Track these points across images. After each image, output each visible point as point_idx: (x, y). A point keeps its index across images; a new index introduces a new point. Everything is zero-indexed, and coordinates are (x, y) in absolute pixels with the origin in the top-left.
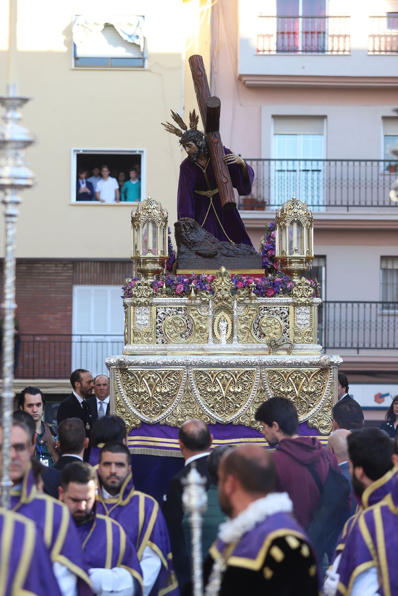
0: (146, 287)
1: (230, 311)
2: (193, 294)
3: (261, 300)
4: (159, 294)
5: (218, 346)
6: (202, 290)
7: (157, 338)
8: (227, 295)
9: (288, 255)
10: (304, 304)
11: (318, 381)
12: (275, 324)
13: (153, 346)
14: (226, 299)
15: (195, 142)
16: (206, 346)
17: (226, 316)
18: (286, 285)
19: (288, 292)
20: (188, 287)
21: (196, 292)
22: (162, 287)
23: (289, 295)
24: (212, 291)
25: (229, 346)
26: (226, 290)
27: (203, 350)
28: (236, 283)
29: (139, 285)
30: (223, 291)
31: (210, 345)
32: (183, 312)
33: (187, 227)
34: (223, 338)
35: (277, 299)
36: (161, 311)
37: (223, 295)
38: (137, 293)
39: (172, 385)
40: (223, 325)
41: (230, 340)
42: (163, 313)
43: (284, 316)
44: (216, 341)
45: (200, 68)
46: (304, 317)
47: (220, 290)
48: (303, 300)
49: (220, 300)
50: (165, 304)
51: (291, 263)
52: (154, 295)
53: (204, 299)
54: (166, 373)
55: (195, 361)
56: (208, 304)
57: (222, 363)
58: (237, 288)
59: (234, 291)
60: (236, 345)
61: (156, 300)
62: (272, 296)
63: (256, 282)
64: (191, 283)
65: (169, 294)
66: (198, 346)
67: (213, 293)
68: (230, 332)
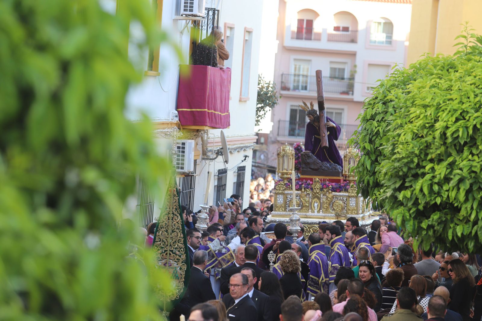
0: (282, 186)
1: (319, 199)
2: (303, 190)
3: (334, 193)
4: (288, 189)
5: (313, 214)
6: (307, 188)
7: (286, 209)
8: (318, 191)
9: (347, 174)
10: (353, 197)
12: (340, 205)
13: (284, 213)
14: (318, 193)
15: (313, 116)
16: (308, 214)
17: (318, 200)
18: (346, 187)
19: (346, 190)
20: (301, 187)
21: (304, 189)
22: (290, 186)
23: (347, 192)
24: (312, 189)
25: (318, 214)
27: (306, 215)
28: (323, 186)
29: (279, 184)
30: (317, 189)
31: (310, 213)
32: (299, 198)
33: (306, 156)
34: (316, 211)
35: (341, 194)
36: (288, 197)
37: (316, 191)
38: (278, 188)
40: (316, 205)
41: (319, 212)
42: (290, 198)
43: (344, 201)
44: (313, 211)
45: (320, 77)
46: (353, 202)
47: (315, 189)
48: (353, 194)
49: (315, 193)
50: (290, 194)
51: (348, 177)
52: (285, 190)
53: (308, 192)
56: (310, 194)
57: (313, 222)
58: (323, 188)
59: (322, 189)
60: (321, 214)
61: (286, 192)
62: (339, 192)
63: (332, 185)
64: (302, 185)
66: (304, 214)
67: (312, 190)
68: (319, 208)
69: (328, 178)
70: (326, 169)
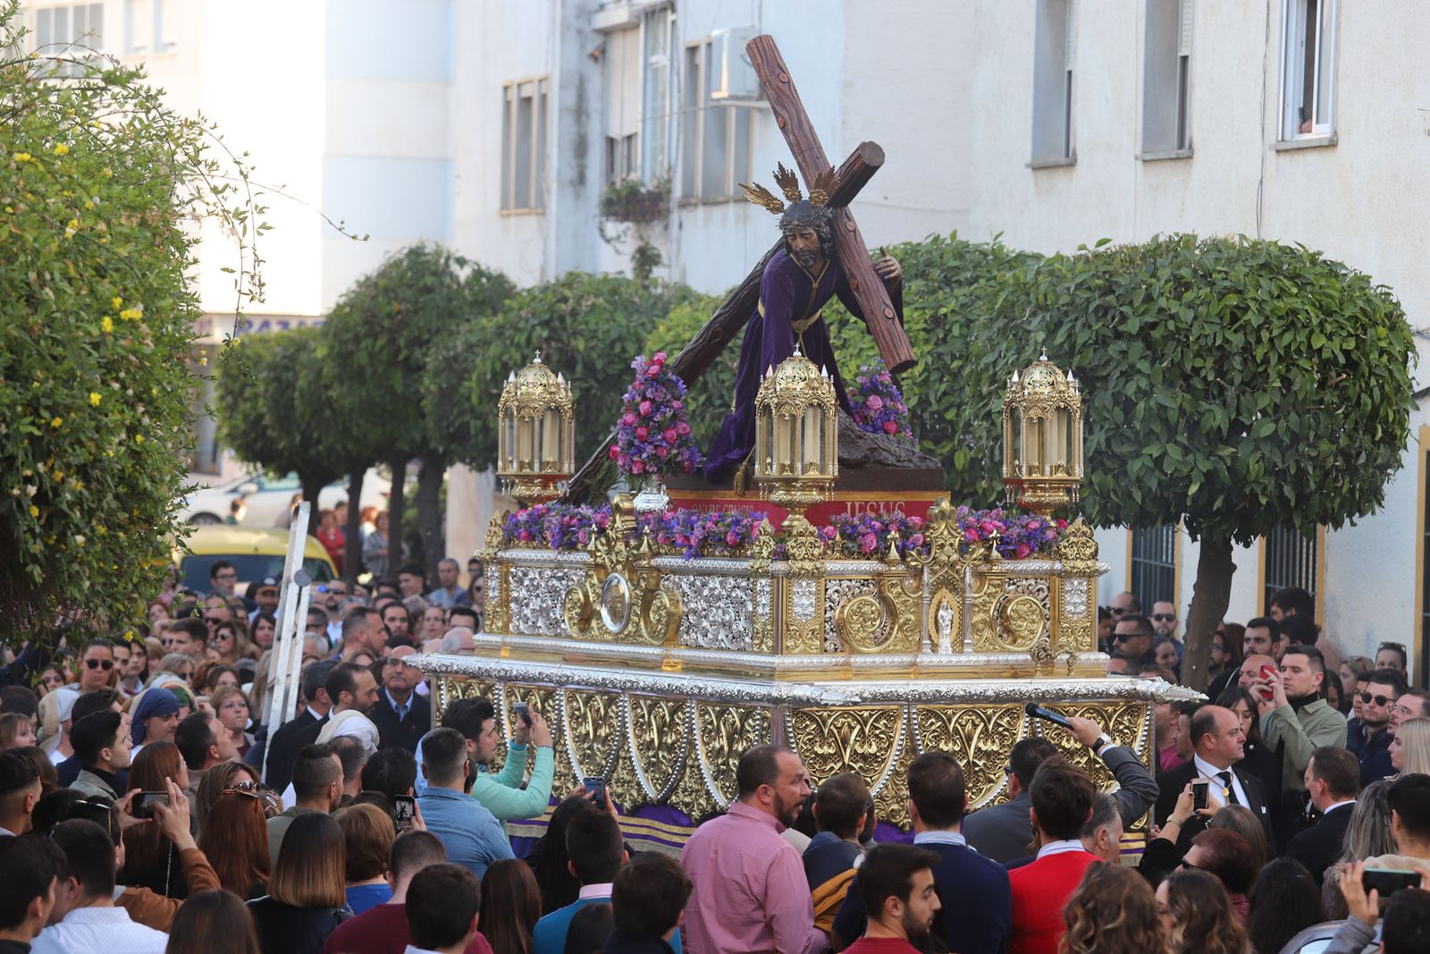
0: (812, 539)
1: (958, 589)
2: (894, 554)
3: (1009, 565)
4: (830, 552)
5: (938, 658)
6: (911, 546)
7: (826, 640)
8: (955, 558)
9: (1025, 477)
11: (1126, 727)
12: (1033, 613)
14: (952, 566)
16: (919, 659)
17: (951, 597)
20: (885, 540)
21: (899, 549)
22: (834, 538)
23: (1049, 556)
24: (927, 549)
25: (955, 659)
26: (951, 545)
27: (914, 664)
29: (800, 534)
30: (946, 548)
31: (926, 656)
32: (872, 589)
34: (945, 642)
35: (1031, 563)
36: (833, 586)
37: (946, 557)
38: (795, 552)
39: (881, 739)
40: (944, 616)
41: (959, 645)
42: (837, 591)
43: (1042, 595)
44: (935, 647)
46: (1076, 599)
47: (942, 546)
48: (1079, 565)
50: (842, 573)
52: (823, 556)
53: (912, 564)
54: (871, 716)
55: (926, 690)
56: (921, 573)
57: (971, 696)
58: (968, 543)
59: (963, 549)
60: (971, 658)
63: (1000, 530)
64: (889, 532)
65: (848, 554)
67: (929, 552)
68: (956, 630)
69: (901, 498)
70: (891, 460)
